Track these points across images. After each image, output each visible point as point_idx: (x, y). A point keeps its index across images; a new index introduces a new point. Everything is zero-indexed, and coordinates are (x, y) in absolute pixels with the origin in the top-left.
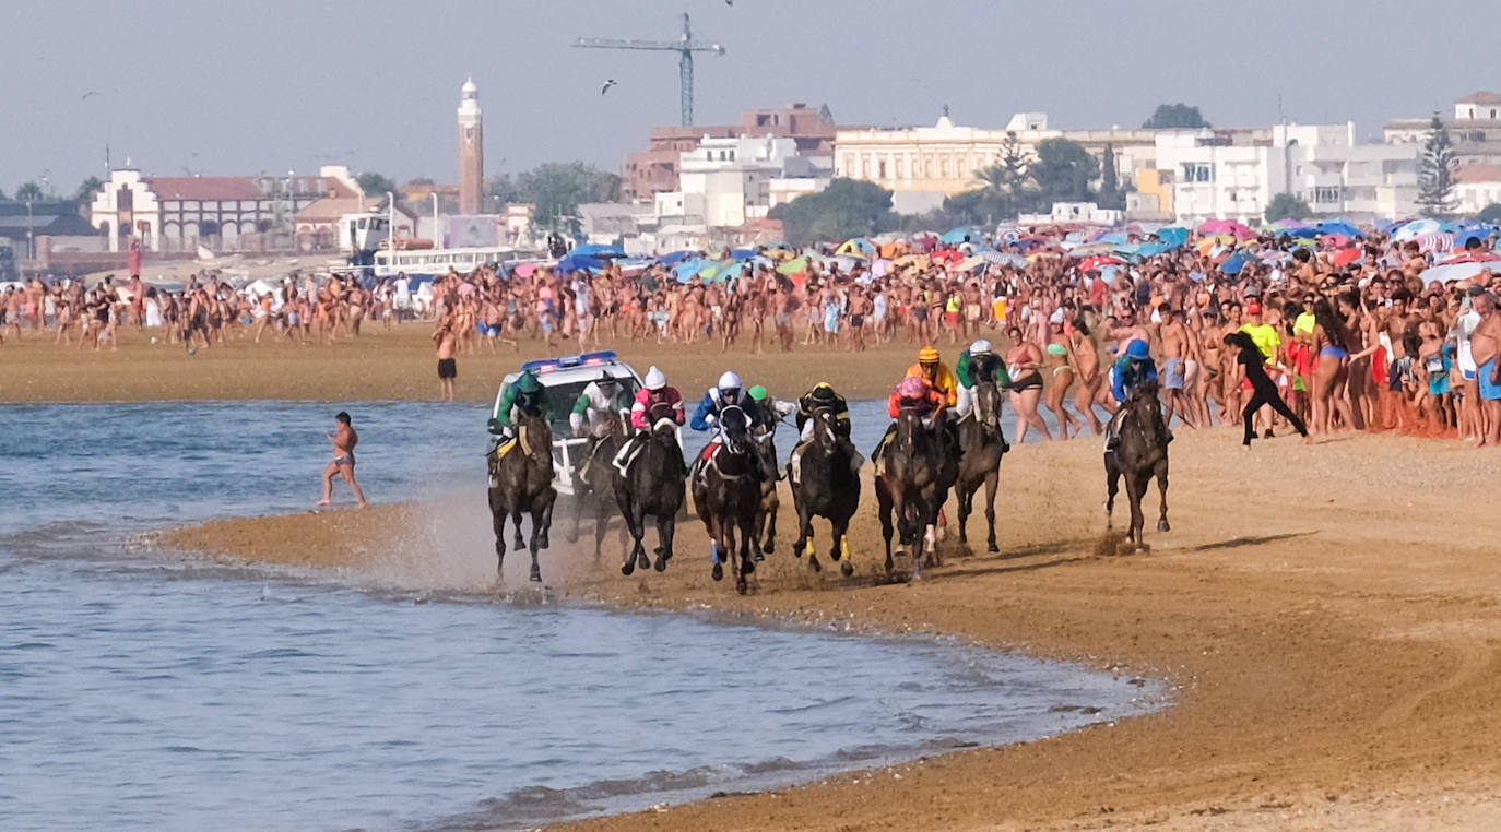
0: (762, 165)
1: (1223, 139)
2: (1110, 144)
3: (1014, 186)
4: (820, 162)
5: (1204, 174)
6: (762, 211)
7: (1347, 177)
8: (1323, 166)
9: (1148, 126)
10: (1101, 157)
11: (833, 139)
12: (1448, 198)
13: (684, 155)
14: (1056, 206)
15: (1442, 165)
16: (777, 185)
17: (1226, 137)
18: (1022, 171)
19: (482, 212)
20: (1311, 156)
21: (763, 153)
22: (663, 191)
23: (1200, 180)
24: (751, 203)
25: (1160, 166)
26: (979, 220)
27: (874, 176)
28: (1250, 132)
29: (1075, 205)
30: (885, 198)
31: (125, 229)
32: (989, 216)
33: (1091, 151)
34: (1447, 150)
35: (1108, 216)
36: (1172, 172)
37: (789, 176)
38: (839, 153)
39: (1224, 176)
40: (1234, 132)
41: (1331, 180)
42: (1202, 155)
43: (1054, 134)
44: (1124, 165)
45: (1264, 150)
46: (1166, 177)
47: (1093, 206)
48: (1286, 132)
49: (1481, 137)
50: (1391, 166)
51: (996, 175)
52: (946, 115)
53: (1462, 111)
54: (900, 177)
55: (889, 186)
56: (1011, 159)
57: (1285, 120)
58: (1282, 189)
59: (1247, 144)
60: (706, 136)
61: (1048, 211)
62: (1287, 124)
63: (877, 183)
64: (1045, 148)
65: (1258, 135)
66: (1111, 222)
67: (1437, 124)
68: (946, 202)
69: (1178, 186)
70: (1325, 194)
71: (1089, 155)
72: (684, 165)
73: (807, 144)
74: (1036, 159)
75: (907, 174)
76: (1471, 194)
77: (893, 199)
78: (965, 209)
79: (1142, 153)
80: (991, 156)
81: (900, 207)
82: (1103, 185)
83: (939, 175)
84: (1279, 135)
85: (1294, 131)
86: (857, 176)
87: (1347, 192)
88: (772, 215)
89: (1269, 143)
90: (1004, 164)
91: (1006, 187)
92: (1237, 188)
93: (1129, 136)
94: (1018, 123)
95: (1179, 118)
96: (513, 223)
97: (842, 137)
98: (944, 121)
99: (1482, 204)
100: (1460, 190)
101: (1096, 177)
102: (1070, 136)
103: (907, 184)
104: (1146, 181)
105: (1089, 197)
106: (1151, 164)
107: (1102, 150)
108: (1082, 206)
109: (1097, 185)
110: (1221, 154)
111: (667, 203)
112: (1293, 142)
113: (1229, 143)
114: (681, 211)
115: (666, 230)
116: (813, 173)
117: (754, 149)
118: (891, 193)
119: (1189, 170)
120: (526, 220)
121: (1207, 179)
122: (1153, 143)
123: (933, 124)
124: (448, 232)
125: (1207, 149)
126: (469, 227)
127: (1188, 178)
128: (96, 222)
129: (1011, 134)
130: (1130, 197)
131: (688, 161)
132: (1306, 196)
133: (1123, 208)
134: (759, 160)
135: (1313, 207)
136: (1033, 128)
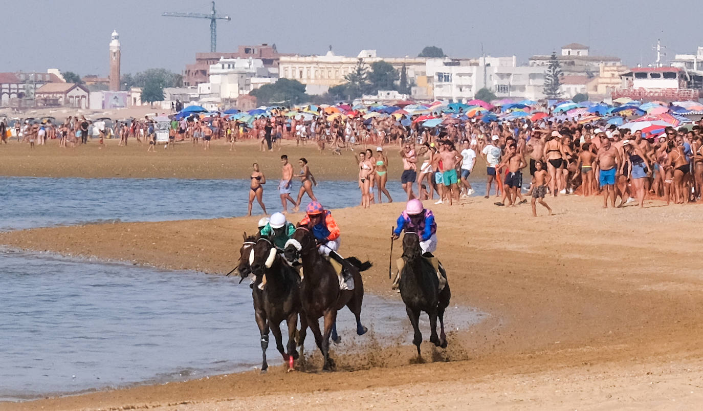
0: (247, 71)
1: (455, 63)
2: (404, 64)
3: (360, 83)
4: (272, 70)
5: (447, 78)
6: (247, 92)
7: (511, 81)
8: (502, 76)
9: (420, 56)
10: (400, 70)
11: (278, 59)
12: (558, 91)
13: (211, 66)
14: (379, 92)
15: (555, 76)
16: (254, 80)
17: (457, 62)
18: (364, 76)
19: (120, 91)
20: (496, 71)
21: (247, 65)
22: (201, 83)
23: (445, 81)
24: (242, 89)
25: (428, 74)
26: (344, 98)
27: (297, 77)
28: (469, 60)
29: (388, 92)
30: (302, 88)
32: (349, 96)
33: (395, 67)
34: (558, 69)
35: (403, 97)
36: (433, 77)
37: (259, 76)
38: (281, 66)
39: (456, 80)
40: (461, 60)
41: (505, 82)
42: (446, 70)
43: (378, 59)
44: (410, 73)
45: (475, 68)
46: (430, 79)
47: (396, 93)
48: (484, 60)
49: (573, 63)
50: (533, 76)
51: (353, 78)
52: (331, 50)
53: (565, 53)
54: (309, 78)
55: (304, 82)
56: (360, 70)
57: (484, 54)
58: (482, 86)
59: (467, 65)
60: (222, 58)
61: (376, 94)
62: (486, 56)
63: (299, 80)
64: (374, 65)
65: (473, 61)
66: (404, 99)
67: (553, 57)
68: (330, 90)
69: (435, 84)
70: (502, 88)
71: (395, 69)
72: (211, 71)
73: (267, 62)
74: (371, 70)
75: (312, 76)
76: (569, 90)
77: (306, 89)
78: (337, 94)
79: (419, 69)
80: (351, 70)
81: (309, 91)
82: (401, 83)
83: (327, 78)
84: (481, 61)
85: (489, 60)
86: (290, 77)
87: (513, 88)
88: (251, 94)
89: (477, 64)
90: (356, 72)
91: (357, 83)
92: (462, 86)
93: (412, 60)
94: (363, 54)
95: (433, 53)
96: (134, 95)
97: (282, 59)
98: (329, 53)
99: (574, 94)
100: (564, 87)
101: (398, 80)
102: (387, 60)
103: (313, 81)
104: (420, 81)
105: (394, 88)
106: (424, 73)
107: (402, 67)
108: (391, 92)
109: (398, 83)
110: (454, 70)
111: (203, 88)
112: (489, 65)
113: (458, 64)
114: (209, 92)
115: (203, 99)
116: (270, 75)
117: (242, 64)
118: (305, 85)
119: (440, 75)
120: (139, 94)
121: (448, 81)
122: (424, 64)
123: (325, 54)
124: (104, 99)
125: (448, 67)
126: (114, 97)
127: (440, 80)
129: (361, 59)
130: (413, 89)
131: (213, 68)
132: (493, 89)
133: (410, 94)
134: (246, 68)
135: (497, 94)
136: (369, 57)
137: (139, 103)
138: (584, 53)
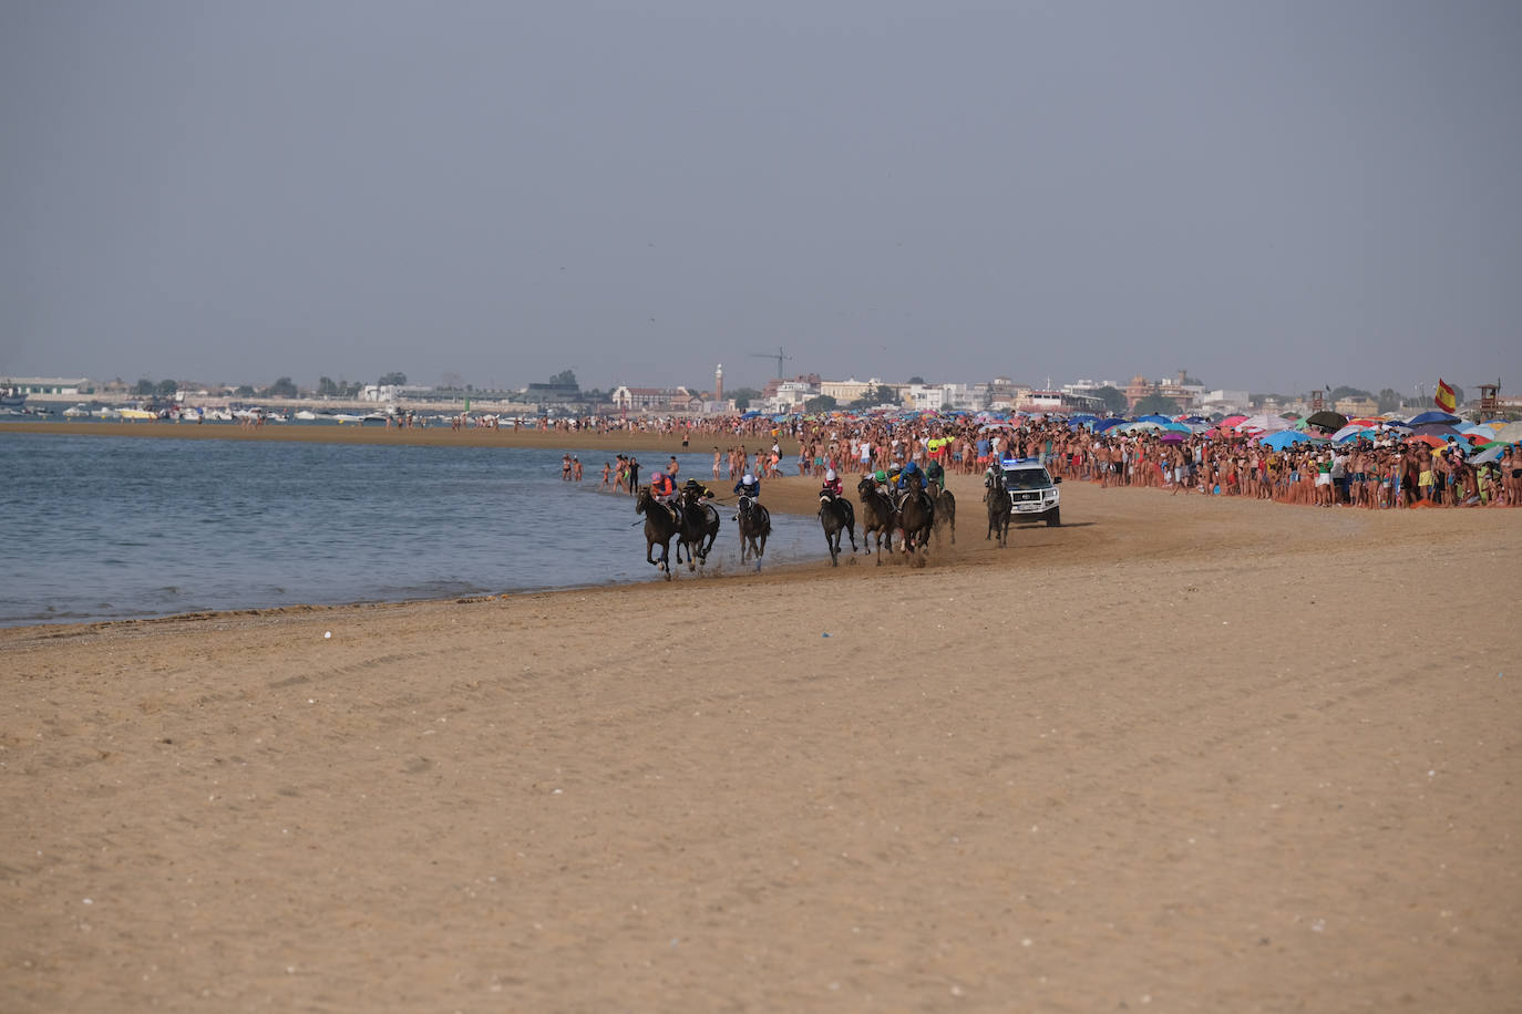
1: (930, 388)
2: (898, 388)
3: (871, 399)
4: (817, 390)
5: (924, 397)
6: (800, 403)
7: (963, 399)
8: (957, 396)
9: (908, 383)
10: (895, 391)
11: (820, 384)
12: (992, 406)
13: (779, 386)
14: (882, 405)
15: (991, 397)
16: (805, 396)
18: (873, 395)
19: (722, 401)
20: (954, 393)
22: (772, 397)
23: (922, 398)
24: (797, 401)
25: (912, 394)
26: (861, 408)
27: (832, 394)
28: (937, 386)
29: (887, 405)
30: (833, 401)
31: (622, 402)
32: (864, 407)
33: (892, 389)
34: (992, 392)
35: (897, 408)
36: (915, 396)
37: (808, 394)
38: (822, 388)
39: (930, 398)
40: (932, 385)
41: (959, 400)
42: (924, 391)
43: (882, 384)
44: (902, 393)
45: (941, 391)
46: (913, 397)
47: (892, 405)
49: (1001, 389)
50: (976, 397)
51: (866, 395)
52: (852, 378)
53: (997, 382)
54: (839, 395)
56: (870, 391)
57: (947, 382)
58: (945, 401)
59: (936, 389)
60: (785, 382)
61: (880, 406)
62: (948, 384)
64: (879, 388)
65: (940, 387)
66: (897, 410)
67: (990, 385)
68: (852, 403)
69: (916, 400)
70: (957, 404)
71: (892, 391)
72: (778, 390)
73: (813, 385)
74: (877, 391)
75: (841, 394)
76: (998, 405)
77: (837, 401)
78: (856, 405)
79: (907, 390)
80: (864, 390)
81: (838, 403)
82: (896, 399)
83: (850, 395)
84: (945, 387)
85: (950, 386)
86: (827, 394)
87: (963, 403)
88: (803, 404)
89: (942, 389)
90: (868, 392)
91: (868, 399)
92: (933, 401)
93: (903, 386)
94: (872, 381)
95: (917, 381)
96: (731, 404)
97: (823, 383)
98: (852, 380)
99: (1001, 408)
100: (995, 404)
101: (894, 397)
102: (887, 385)
103: (841, 397)
104: (908, 399)
105: (891, 402)
106: (909, 394)
107: (896, 389)
108: (889, 405)
109: (894, 399)
110: (928, 391)
111: (773, 400)
112: (949, 389)
114: (777, 402)
115: (773, 407)
116: (815, 393)
117: (800, 386)
118: (836, 399)
119: (919, 395)
120: (734, 403)
122: (909, 388)
123: (848, 380)
124: (713, 406)
126: (719, 405)
127: (919, 398)
128: (614, 400)
129: (870, 384)
130: (903, 403)
131: (780, 388)
132: (952, 404)
133: (901, 406)
134: (800, 389)
135: (954, 407)
136: (875, 383)
137: (734, 409)
138: (1008, 382)
